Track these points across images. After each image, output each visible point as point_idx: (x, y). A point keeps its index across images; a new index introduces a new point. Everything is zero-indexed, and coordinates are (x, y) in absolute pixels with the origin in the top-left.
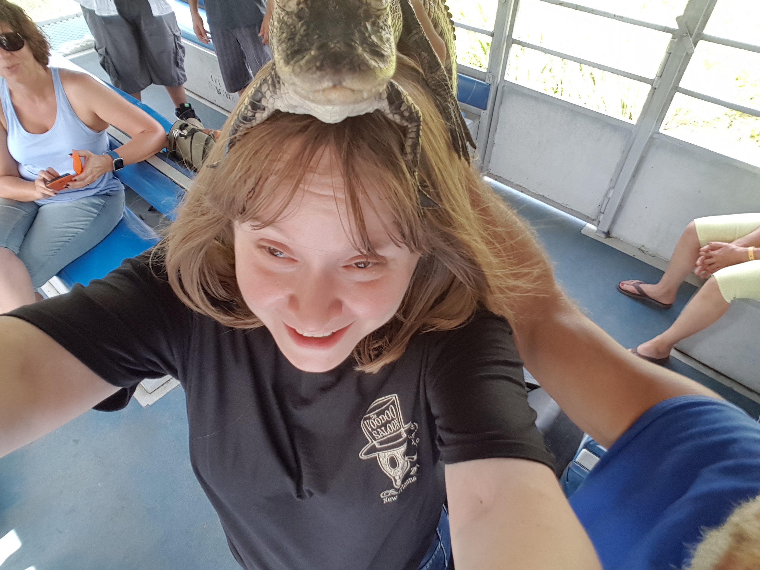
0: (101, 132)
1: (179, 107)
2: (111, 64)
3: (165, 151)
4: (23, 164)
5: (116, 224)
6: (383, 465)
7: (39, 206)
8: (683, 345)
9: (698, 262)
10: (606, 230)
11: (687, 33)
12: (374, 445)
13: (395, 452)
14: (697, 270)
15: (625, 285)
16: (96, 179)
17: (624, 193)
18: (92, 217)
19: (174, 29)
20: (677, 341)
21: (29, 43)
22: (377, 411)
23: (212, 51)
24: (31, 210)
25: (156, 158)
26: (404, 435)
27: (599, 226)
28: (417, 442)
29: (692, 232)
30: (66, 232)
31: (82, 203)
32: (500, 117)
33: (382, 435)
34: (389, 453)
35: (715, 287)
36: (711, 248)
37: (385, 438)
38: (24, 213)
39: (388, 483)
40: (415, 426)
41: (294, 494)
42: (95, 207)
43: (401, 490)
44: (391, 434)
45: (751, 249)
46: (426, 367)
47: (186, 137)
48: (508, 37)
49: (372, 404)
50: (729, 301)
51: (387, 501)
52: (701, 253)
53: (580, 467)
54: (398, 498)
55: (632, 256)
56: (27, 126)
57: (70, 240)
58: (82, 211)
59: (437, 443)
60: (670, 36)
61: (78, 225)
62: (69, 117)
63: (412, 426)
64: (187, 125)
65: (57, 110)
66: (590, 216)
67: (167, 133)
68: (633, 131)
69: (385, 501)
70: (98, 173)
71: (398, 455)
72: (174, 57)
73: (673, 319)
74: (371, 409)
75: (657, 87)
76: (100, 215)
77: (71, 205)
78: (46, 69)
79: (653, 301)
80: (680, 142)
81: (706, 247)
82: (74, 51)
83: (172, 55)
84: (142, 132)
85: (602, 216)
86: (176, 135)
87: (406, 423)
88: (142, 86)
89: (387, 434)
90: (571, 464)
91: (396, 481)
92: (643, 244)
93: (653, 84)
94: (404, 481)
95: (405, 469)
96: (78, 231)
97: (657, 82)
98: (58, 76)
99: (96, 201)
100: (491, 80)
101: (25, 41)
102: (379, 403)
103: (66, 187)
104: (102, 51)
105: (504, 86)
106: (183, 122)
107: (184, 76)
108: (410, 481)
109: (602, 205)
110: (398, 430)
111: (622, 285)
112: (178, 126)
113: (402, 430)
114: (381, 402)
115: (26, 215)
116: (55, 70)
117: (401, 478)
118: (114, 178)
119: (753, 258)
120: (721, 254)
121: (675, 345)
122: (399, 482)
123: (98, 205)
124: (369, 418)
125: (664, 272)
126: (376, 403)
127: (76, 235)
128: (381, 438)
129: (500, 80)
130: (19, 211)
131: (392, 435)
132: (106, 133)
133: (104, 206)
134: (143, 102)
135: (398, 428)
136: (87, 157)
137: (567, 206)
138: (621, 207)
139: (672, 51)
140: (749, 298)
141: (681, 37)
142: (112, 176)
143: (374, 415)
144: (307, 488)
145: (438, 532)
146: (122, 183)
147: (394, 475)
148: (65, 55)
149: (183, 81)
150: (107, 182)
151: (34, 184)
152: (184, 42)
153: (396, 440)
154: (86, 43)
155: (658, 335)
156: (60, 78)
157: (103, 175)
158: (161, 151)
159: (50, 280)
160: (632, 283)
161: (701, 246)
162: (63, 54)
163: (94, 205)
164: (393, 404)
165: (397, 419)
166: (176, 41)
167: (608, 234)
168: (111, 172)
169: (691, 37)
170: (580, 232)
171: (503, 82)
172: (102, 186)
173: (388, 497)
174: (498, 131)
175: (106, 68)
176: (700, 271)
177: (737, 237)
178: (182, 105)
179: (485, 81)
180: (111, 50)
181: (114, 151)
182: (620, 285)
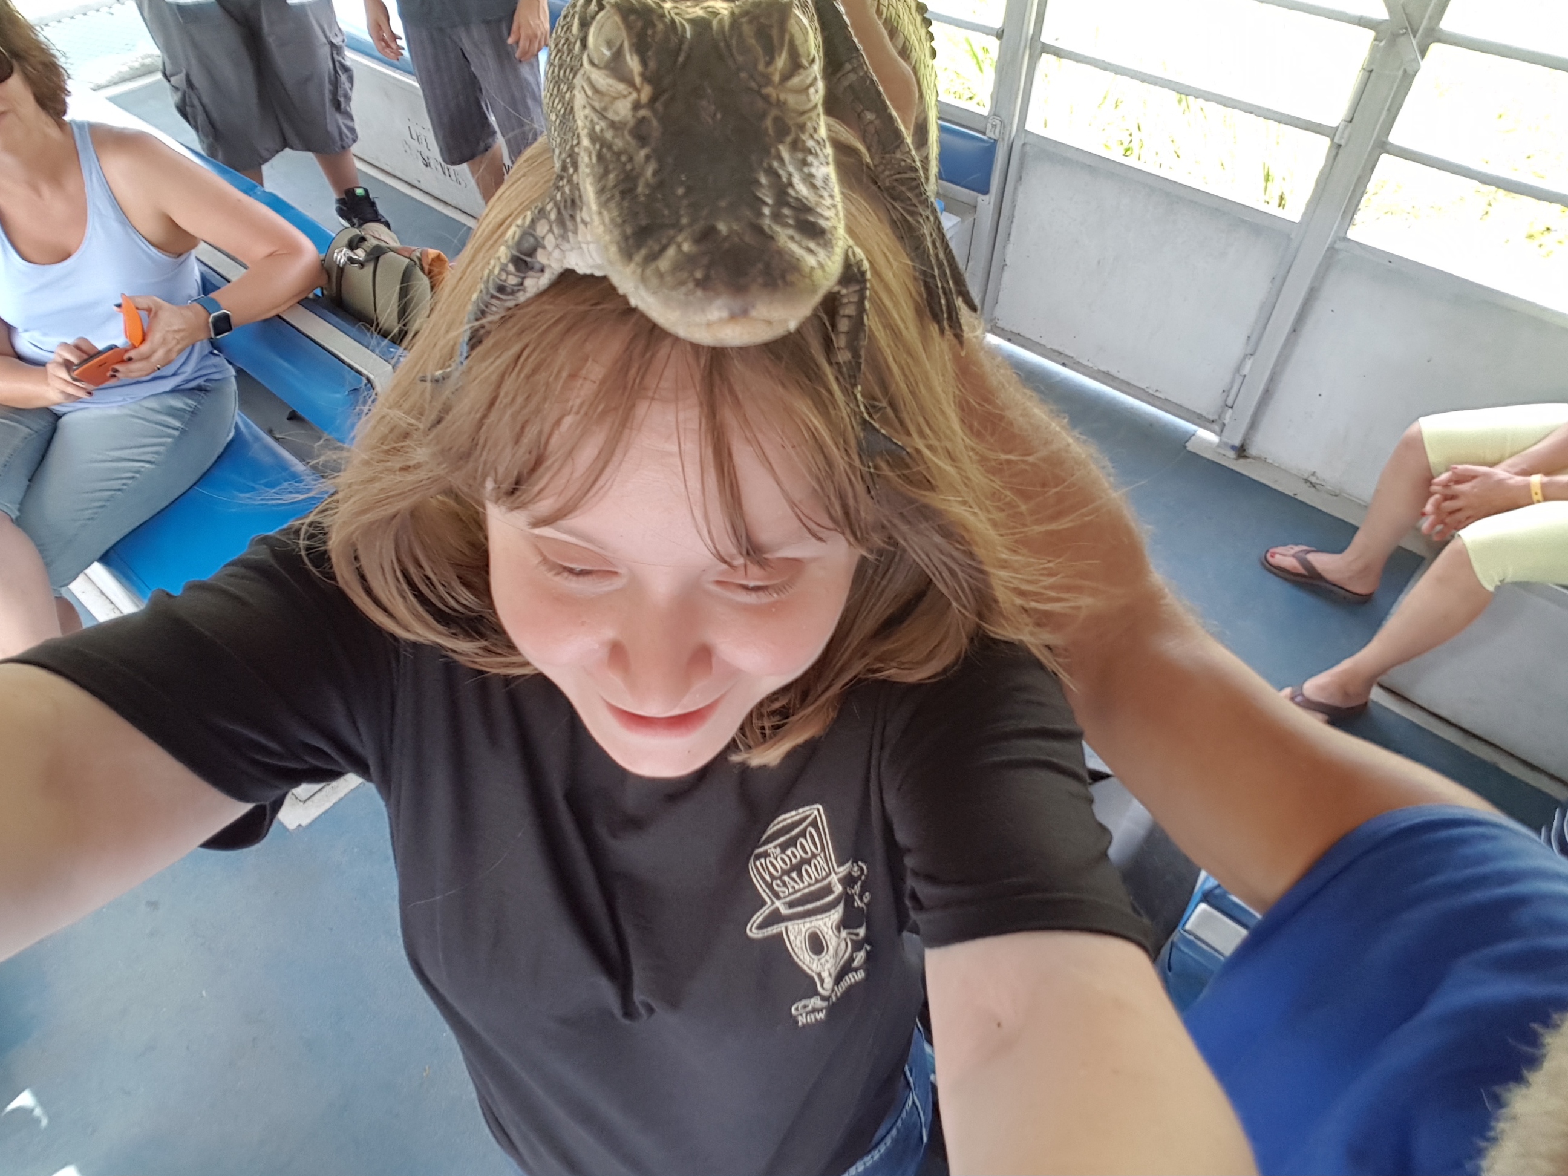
0: (182, 258)
1: (344, 196)
2: (199, 108)
3: (320, 294)
4: (20, 330)
5: (221, 450)
6: (796, 950)
7: (58, 417)
8: (1396, 678)
9: (1429, 507)
10: (1237, 442)
11: (1406, 29)
12: (777, 910)
13: (821, 923)
14: (1425, 524)
15: (1277, 556)
16: (174, 355)
17: (1276, 364)
18: (169, 436)
19: (330, 32)
20: (1384, 670)
21: (20, 65)
22: (782, 840)
23: (410, 76)
24: (41, 424)
25: (301, 308)
26: (838, 889)
27: (1224, 434)
28: (866, 900)
29: (1416, 444)
30: (117, 470)
31: (147, 408)
32: (1017, 208)
33: (793, 887)
34: (808, 925)
35: (1464, 559)
36: (1455, 479)
37: (799, 894)
38: (28, 430)
39: (807, 986)
40: (862, 870)
41: (617, 1011)
42: (174, 416)
43: (834, 999)
44: (810, 885)
45: (1536, 479)
46: (882, 747)
47: (362, 265)
48: (1032, 38)
49: (771, 825)
50: (1490, 588)
51: (805, 1021)
52: (1434, 488)
53: (1194, 943)
54: (828, 1015)
55: (1291, 494)
56: (23, 248)
57: (125, 487)
58: (147, 424)
59: (908, 903)
60: (1371, 34)
61: (139, 454)
62: (115, 226)
63: (856, 869)
64: (363, 239)
65: (88, 212)
66: (1204, 414)
67: (322, 256)
68: (1292, 236)
69: (802, 1020)
70: (178, 343)
71: (825, 929)
72: (330, 91)
73: (1375, 624)
74: (769, 837)
75: (1343, 142)
76: (185, 431)
77: (126, 411)
78: (61, 125)
79: (1335, 589)
80: (1391, 258)
81: (1445, 476)
82: (116, 80)
83: (327, 87)
84: (270, 255)
85: (1229, 414)
86: (342, 261)
87: (840, 864)
88: (264, 154)
89: (803, 886)
90: (1175, 937)
91: (822, 981)
92: (1313, 470)
93: (1335, 135)
94: (838, 979)
95: (841, 955)
96: (143, 467)
97: (1343, 133)
98: (89, 140)
99: (177, 402)
100: (997, 131)
101: (15, 64)
102: (785, 823)
103: (114, 376)
104: (179, 80)
105: (1024, 144)
106: (356, 231)
107: (352, 130)
108: (853, 980)
109: (1229, 391)
110: (824, 879)
111: (1272, 557)
112: (345, 241)
113: (834, 878)
114: (789, 821)
115: (31, 435)
116: (81, 126)
117: (834, 974)
118: (212, 353)
119: (1540, 497)
120: (1475, 490)
121: (1379, 679)
122: (829, 983)
123: (184, 410)
124: (766, 855)
125: (1355, 529)
126: (779, 823)
127: (137, 475)
128: (790, 895)
129: (1017, 131)
130: (14, 428)
131: (812, 888)
132: (192, 258)
133: (194, 413)
134: (269, 186)
135: (824, 873)
136: (154, 310)
137: (1157, 394)
138: (1267, 394)
139: (1373, 67)
140: (1533, 580)
141: (1394, 38)
142: (208, 348)
143: (775, 847)
144: (642, 997)
145: (908, 1074)
146: (230, 363)
147: (818, 970)
148: (97, 88)
149: (350, 141)
150: (198, 364)
151: (46, 372)
152: (351, 57)
153: (822, 898)
154: (140, 60)
155: (1345, 658)
156: (92, 143)
157: (190, 347)
158: (311, 296)
159: (88, 571)
160: (1292, 552)
161: (1434, 472)
162: (92, 86)
163: (173, 412)
164: (814, 824)
165: (822, 855)
166: (335, 56)
167: (1241, 451)
168: (206, 343)
169: (1414, 36)
170: (1185, 447)
171: (1023, 135)
172: (189, 369)
173: (807, 1014)
174: (1012, 238)
175: (190, 119)
176: (1433, 526)
177: (1507, 455)
178: (350, 192)
179: (984, 134)
180: (199, 80)
181: (211, 295)
182: (1268, 555)
